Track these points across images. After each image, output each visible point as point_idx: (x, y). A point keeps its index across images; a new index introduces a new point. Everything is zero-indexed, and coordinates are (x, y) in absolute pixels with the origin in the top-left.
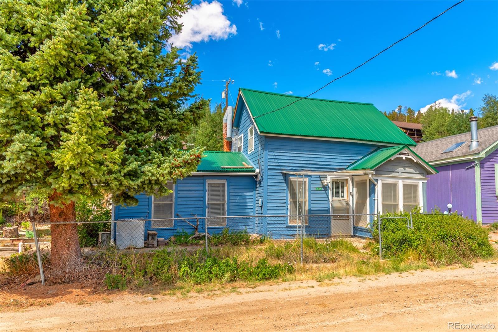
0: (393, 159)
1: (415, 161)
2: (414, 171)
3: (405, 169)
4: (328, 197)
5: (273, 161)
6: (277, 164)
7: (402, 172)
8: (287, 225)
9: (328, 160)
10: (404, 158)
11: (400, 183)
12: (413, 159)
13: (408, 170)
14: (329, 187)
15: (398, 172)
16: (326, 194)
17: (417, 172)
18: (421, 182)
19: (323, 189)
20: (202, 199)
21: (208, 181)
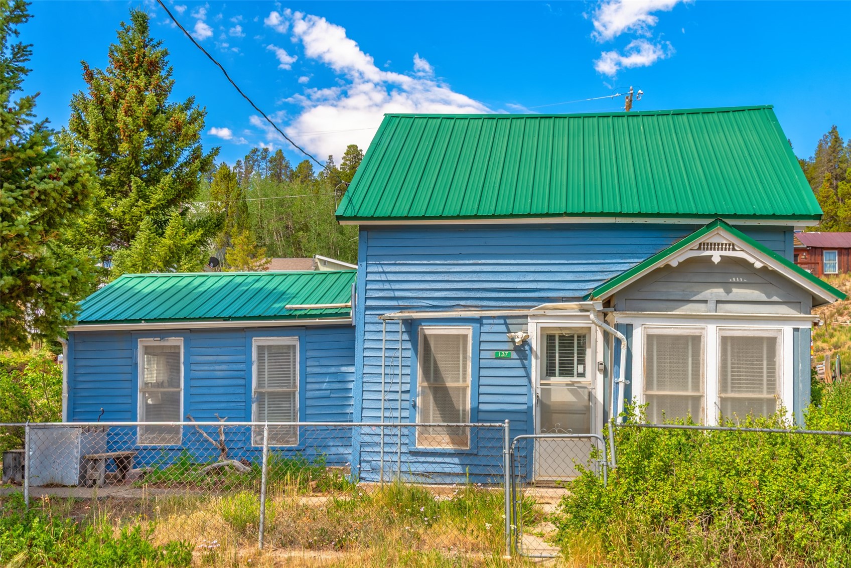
0: (674, 264)
1: (758, 265)
2: (764, 298)
3: (728, 292)
4: (528, 376)
5: (380, 286)
6: (391, 294)
7: (718, 302)
8: (412, 448)
9: (531, 277)
10: (716, 259)
11: (711, 336)
12: (751, 260)
13: (739, 293)
14: (531, 348)
15: (706, 302)
16: (524, 367)
17: (775, 299)
18: (787, 331)
19: (514, 355)
20: (242, 382)
21: (257, 342)
